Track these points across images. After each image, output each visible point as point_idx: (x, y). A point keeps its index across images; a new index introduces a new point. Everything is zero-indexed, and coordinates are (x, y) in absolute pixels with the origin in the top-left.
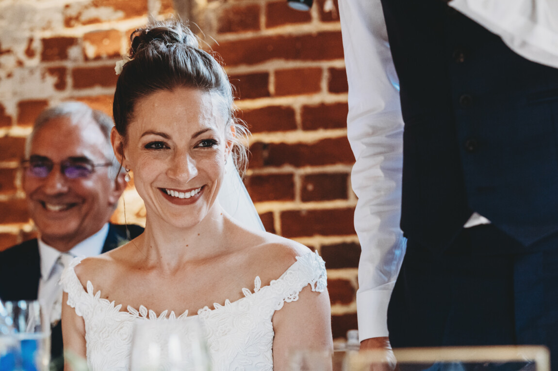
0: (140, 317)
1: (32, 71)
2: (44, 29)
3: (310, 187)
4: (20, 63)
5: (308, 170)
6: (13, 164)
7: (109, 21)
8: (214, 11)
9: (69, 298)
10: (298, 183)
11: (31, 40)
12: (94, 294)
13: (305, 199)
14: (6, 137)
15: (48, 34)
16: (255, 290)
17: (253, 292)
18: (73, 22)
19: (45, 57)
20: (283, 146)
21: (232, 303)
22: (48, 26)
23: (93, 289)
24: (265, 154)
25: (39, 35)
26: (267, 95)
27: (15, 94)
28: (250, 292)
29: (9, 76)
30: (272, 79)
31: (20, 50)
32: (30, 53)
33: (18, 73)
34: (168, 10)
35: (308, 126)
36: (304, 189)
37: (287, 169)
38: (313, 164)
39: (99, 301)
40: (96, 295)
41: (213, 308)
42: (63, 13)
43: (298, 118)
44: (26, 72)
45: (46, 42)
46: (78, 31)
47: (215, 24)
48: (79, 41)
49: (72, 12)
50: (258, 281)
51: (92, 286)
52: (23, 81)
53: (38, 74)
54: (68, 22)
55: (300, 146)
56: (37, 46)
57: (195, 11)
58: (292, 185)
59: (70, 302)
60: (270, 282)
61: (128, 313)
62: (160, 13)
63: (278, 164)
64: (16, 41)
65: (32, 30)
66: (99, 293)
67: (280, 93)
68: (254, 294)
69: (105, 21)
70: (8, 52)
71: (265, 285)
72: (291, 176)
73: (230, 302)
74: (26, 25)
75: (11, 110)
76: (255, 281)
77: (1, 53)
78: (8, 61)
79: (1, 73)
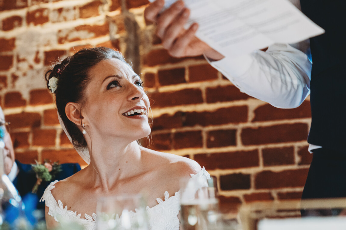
0: (94, 221)
1: (38, 72)
2: (46, 45)
3: (212, 139)
4: (31, 67)
5: (211, 128)
6: (27, 129)
7: (86, 39)
8: (150, 31)
9: (49, 210)
10: (205, 137)
11: (38, 53)
12: (64, 208)
13: (209, 146)
14: (23, 113)
15: (48, 49)
16: (165, 199)
17: (164, 200)
18: (63, 41)
19: (46, 63)
20: (195, 113)
21: (151, 208)
22: (48, 44)
23: (62, 204)
24: (184, 119)
25: (43, 49)
26: (184, 82)
27: (28, 86)
28: (162, 201)
29: (25, 75)
30: (187, 72)
31: (31, 59)
32: (37, 60)
33: (30, 73)
34: (121, 31)
35: (210, 101)
36: (208, 140)
37: (198, 128)
38: (214, 124)
39: (67, 212)
40: (65, 208)
42: (57, 35)
43: (204, 96)
44: (34, 72)
45: (47, 54)
46: (66, 46)
47: (151, 38)
48: (68, 53)
49: (63, 35)
50: (167, 194)
51: (62, 203)
52: (33, 77)
53: (42, 75)
54: (61, 41)
55: (205, 113)
56: (42, 56)
57: (139, 32)
58: (201, 138)
59: (50, 213)
60: (174, 194)
61: (86, 219)
62: (117, 33)
63: (192, 125)
64: (28, 53)
65: (38, 46)
66: (66, 207)
67: (192, 80)
68: (165, 201)
69: (83, 39)
70: (24, 60)
71: (172, 196)
72: (200, 132)
73: (149, 208)
74: (34, 44)
75: (26, 96)
76: (165, 194)
77: (19, 61)
78: (24, 66)
79: (19, 74)
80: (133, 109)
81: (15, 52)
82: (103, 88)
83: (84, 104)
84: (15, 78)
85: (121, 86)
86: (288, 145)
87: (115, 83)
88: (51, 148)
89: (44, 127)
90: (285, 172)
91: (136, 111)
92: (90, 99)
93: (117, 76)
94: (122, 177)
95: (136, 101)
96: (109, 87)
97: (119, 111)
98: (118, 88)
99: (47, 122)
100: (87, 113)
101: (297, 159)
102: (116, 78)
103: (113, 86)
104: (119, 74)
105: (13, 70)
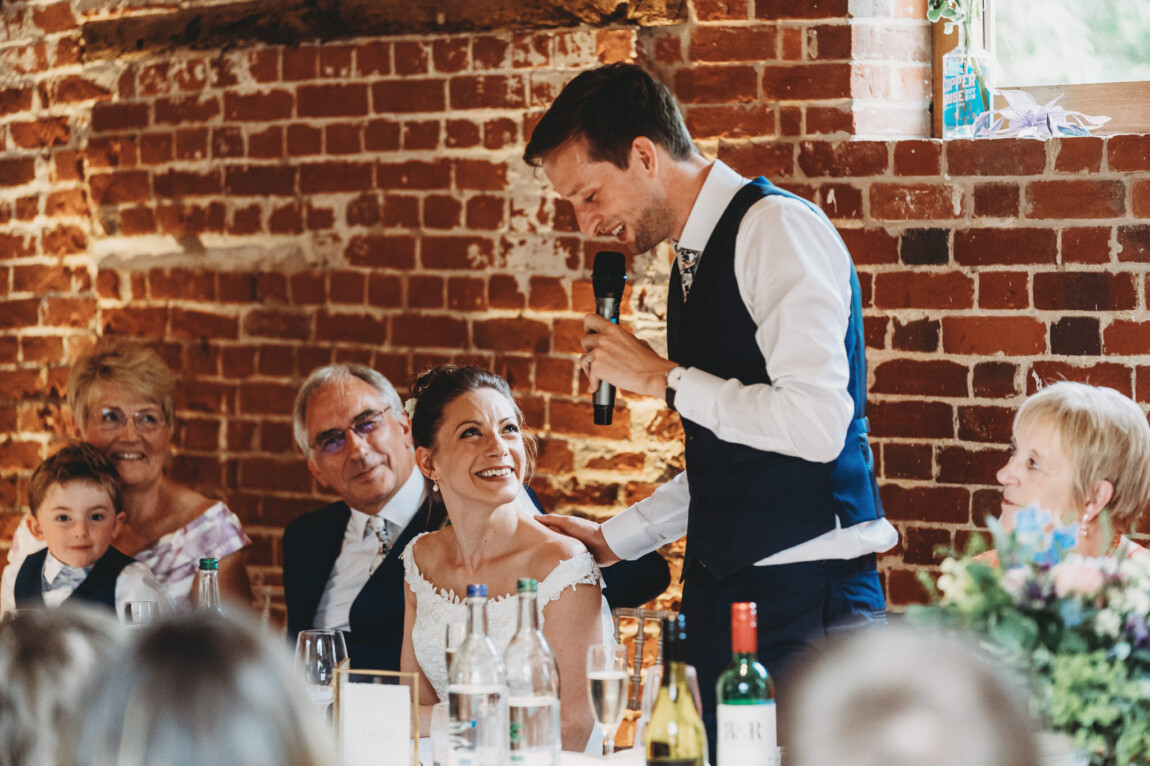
1: (544, 240)
4: (533, 229)
6: (527, 354)
11: (544, 201)
14: (520, 319)
19: (558, 226)
27: (527, 267)
29: (522, 243)
31: (532, 211)
32: (542, 217)
33: (531, 240)
39: (423, 582)
41: (497, 600)
44: (539, 240)
45: (559, 205)
52: (535, 250)
53: (550, 243)
56: (550, 207)
64: (527, 199)
65: (544, 187)
70: (520, 212)
74: (538, 183)
75: (524, 287)
77: (514, 213)
78: (521, 224)
79: (513, 239)
80: (491, 469)
81: (506, 193)
82: (455, 438)
83: (435, 451)
84: (507, 246)
85: (480, 435)
86: (923, 441)
87: (474, 431)
88: (565, 397)
89: (553, 354)
90: (917, 490)
91: (494, 472)
92: (442, 447)
93: (475, 422)
94: (488, 555)
95: (494, 459)
96: (463, 436)
97: (470, 469)
98: (476, 437)
99: (559, 347)
100: (439, 463)
101: (935, 470)
102: (474, 425)
103: (468, 434)
104: (479, 419)
105: (503, 230)
